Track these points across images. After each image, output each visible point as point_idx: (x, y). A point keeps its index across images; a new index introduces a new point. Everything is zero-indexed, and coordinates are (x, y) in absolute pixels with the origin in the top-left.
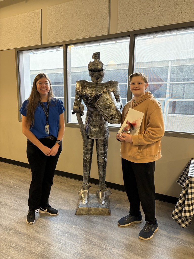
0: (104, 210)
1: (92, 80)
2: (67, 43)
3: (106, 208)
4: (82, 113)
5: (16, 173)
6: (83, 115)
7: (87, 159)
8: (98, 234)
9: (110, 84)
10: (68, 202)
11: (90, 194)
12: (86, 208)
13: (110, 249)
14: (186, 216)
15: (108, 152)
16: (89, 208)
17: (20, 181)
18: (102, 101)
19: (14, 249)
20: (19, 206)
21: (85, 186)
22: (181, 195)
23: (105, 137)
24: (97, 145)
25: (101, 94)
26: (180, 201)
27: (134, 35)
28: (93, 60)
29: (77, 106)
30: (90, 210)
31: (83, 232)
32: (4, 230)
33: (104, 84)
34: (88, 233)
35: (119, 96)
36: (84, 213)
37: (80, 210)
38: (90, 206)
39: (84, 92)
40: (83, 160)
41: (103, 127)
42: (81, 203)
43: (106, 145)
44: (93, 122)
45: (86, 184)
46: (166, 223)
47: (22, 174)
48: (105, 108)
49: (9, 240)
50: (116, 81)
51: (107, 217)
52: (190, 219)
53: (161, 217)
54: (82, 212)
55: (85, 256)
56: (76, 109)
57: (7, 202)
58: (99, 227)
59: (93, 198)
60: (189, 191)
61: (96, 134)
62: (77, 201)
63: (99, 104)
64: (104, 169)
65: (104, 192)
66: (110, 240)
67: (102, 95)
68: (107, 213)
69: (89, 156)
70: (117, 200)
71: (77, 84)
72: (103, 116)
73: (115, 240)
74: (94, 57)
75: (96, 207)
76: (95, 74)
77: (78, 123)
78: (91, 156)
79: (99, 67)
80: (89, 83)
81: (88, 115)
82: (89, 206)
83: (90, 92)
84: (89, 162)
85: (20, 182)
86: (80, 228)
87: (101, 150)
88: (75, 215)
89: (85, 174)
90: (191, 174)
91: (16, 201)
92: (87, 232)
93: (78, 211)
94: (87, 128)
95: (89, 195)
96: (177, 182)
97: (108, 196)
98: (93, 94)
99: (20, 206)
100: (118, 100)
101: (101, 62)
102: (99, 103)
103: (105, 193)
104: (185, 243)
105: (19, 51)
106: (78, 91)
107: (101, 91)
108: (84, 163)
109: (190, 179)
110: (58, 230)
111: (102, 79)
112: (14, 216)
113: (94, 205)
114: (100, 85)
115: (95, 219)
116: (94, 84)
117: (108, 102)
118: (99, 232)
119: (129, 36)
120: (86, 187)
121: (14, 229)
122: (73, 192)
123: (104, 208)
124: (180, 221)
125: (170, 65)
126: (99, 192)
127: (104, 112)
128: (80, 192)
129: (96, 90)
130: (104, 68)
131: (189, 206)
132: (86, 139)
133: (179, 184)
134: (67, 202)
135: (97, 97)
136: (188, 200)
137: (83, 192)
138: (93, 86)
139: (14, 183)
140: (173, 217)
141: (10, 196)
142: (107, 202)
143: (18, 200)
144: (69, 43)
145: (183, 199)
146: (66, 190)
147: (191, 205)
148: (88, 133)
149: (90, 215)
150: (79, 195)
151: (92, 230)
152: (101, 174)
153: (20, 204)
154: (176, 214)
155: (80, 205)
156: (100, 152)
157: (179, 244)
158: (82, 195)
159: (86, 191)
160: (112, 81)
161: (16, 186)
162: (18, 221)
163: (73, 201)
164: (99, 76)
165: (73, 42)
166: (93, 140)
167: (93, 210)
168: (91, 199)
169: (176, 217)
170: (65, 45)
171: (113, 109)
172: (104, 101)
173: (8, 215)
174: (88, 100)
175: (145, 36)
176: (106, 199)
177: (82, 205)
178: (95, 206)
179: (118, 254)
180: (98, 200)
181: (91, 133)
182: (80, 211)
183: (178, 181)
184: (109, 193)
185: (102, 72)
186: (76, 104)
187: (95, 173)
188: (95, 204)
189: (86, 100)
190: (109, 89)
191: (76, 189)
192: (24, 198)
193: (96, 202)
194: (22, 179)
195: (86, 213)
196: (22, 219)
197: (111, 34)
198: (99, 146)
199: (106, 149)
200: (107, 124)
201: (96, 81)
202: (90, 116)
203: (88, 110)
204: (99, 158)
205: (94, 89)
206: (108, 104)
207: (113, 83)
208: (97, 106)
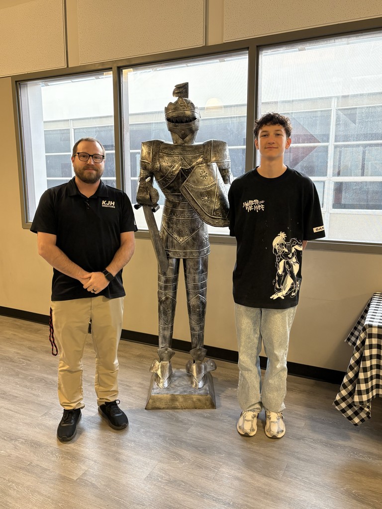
0: (203, 398)
1: (173, 139)
2: (120, 65)
3: (207, 394)
4: (156, 206)
5: (20, 335)
6: (158, 209)
7: (167, 298)
8: (192, 441)
9: (210, 147)
10: (131, 387)
11: (174, 370)
12: (166, 396)
13: (215, 467)
14: (361, 402)
15: (207, 285)
17: (30, 348)
18: (194, 182)
19: (29, 472)
20: (32, 395)
21: (164, 352)
22: (352, 362)
23: (202, 253)
24: (185, 271)
25: (193, 167)
26: (351, 375)
27: (257, 46)
28: (174, 99)
29: (144, 191)
30: (174, 399)
31: (161, 438)
32: (5, 440)
33: (197, 147)
34: (172, 440)
35: (228, 172)
36: (162, 406)
37: (155, 400)
38: (175, 392)
39: (158, 163)
40: (159, 301)
41: (197, 234)
42: (157, 386)
43: (205, 270)
44: (177, 225)
45: (166, 350)
46: (324, 420)
47: (32, 336)
48: (202, 195)
49: (17, 457)
50: (223, 142)
51: (208, 412)
52: (368, 407)
53: (315, 408)
54: (158, 404)
55: (167, 480)
56: (144, 198)
57: (7, 388)
58: (193, 430)
59: (180, 377)
60: (367, 353)
61: (185, 249)
62: (148, 383)
63: (189, 188)
64: (200, 319)
65: (201, 363)
66: (215, 453)
67: (194, 169)
68: (208, 404)
69: (170, 294)
70: (229, 381)
71: (143, 147)
72: (198, 211)
73: (225, 451)
74: (177, 93)
75: (186, 394)
76: (180, 126)
77: (148, 229)
78: (175, 293)
79: (188, 113)
80: (168, 146)
81: (166, 210)
82: (172, 392)
83: (169, 164)
84: (171, 305)
85: (30, 351)
86: (156, 433)
87: (194, 280)
88: (146, 409)
89: (164, 329)
90: (370, 321)
91: (26, 386)
92: (168, 439)
93: (151, 401)
94: (165, 238)
95: (172, 372)
96: (345, 341)
97: (209, 372)
98: (177, 167)
99: (34, 395)
100: (226, 180)
101: (192, 103)
102: (189, 184)
103: (203, 366)
104: (360, 454)
105: (19, 82)
106: (146, 161)
107: (191, 161)
108: (161, 308)
109: (367, 330)
111: (193, 137)
112: (23, 415)
113: (182, 390)
114: (191, 149)
115: (184, 415)
116: (177, 148)
117: (206, 183)
118: (193, 439)
119: (247, 48)
120: (165, 355)
121: (25, 438)
122: (138, 367)
123: (201, 395)
124: (350, 412)
125: (334, 106)
126: (191, 365)
127: (199, 203)
128: (154, 365)
129: (181, 160)
130: (197, 116)
132: (164, 258)
133: (350, 344)
134: (127, 386)
135: (185, 173)
136: (365, 370)
137: (159, 366)
138: (177, 151)
139: (18, 353)
140: (336, 407)
141: (11, 378)
142: (208, 383)
143: (28, 384)
144: (124, 64)
145: (355, 369)
147: (369, 380)
148: (167, 247)
149: (174, 408)
150: (152, 371)
151: (179, 436)
152: (195, 328)
153: (33, 392)
154: (344, 399)
155: (155, 391)
157: (349, 456)
158: (157, 370)
159: (166, 363)
160: (215, 142)
161: (22, 359)
162: (31, 423)
163: (140, 383)
164: (188, 132)
165: (133, 63)
166: (178, 260)
167: (181, 399)
168: (176, 378)
169: (343, 405)
170: (115, 69)
171: (217, 197)
172: (198, 182)
173: (10, 413)
174: (166, 181)
175: (278, 48)
176: (207, 378)
177: (158, 390)
178: (185, 391)
179: (230, 475)
180: (189, 381)
181: (173, 246)
182: (154, 402)
183: (349, 339)
184: (212, 366)
185: (194, 124)
186: (143, 187)
187: (182, 331)
188: (183, 388)
189: (163, 180)
190: (209, 157)
191: (144, 362)
192: (41, 380)
193: (186, 385)
194: (33, 345)
195: (167, 406)
196: (40, 418)
197: (209, 45)
198: (190, 273)
199: (204, 278)
200: (205, 227)
201: (182, 142)
202: (171, 211)
203: (168, 201)
204: (191, 296)
205: (178, 158)
206: (207, 187)
207: (215, 144)
208: (185, 192)
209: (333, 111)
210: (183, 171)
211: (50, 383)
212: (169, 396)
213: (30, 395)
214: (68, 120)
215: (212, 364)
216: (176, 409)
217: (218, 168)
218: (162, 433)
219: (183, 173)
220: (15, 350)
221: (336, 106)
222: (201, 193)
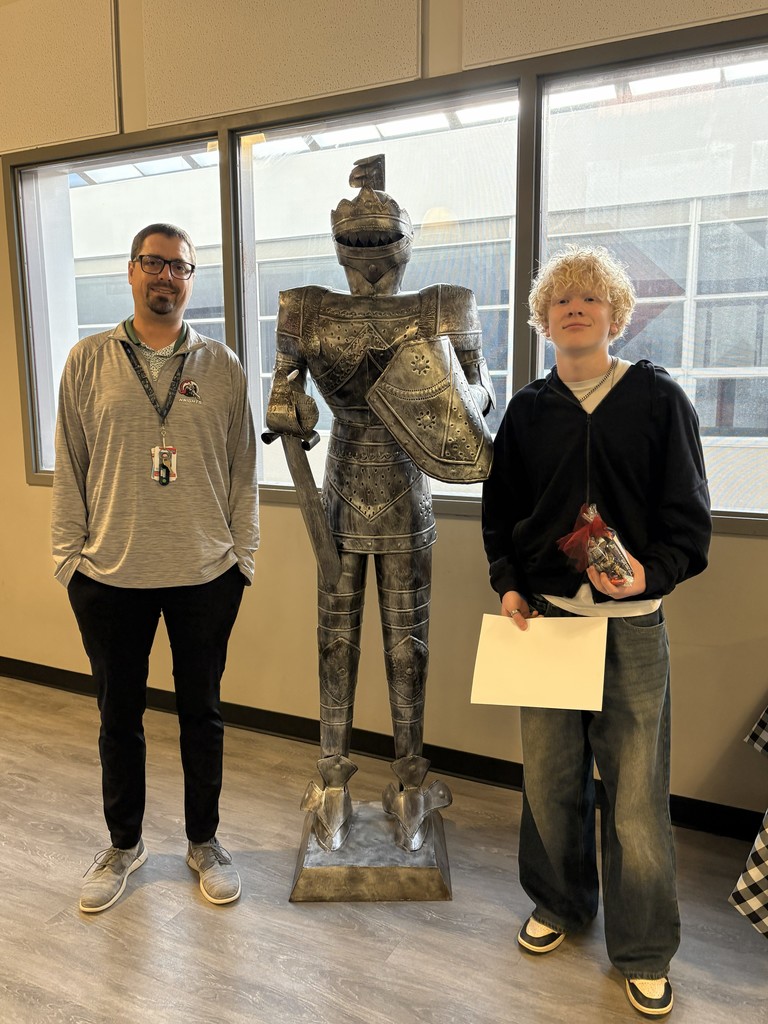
0: (422, 875)
1: (351, 284)
2: (234, 125)
3: (430, 865)
4: (310, 437)
5: (20, 719)
6: (315, 443)
7: (339, 645)
8: (396, 989)
9: (434, 301)
10: (258, 844)
11: (355, 806)
12: (337, 868)
16: (352, 867)
17: (39, 750)
18: (399, 381)
20: (32, 867)
21: (331, 767)
23: (419, 542)
24: (380, 582)
25: (396, 347)
27: (538, 77)
28: (353, 193)
29: (284, 402)
30: (355, 876)
31: (325, 981)
33: (406, 301)
34: (351, 985)
35: (476, 356)
36: (329, 894)
37: (312, 879)
38: (358, 860)
39: (316, 338)
40: (321, 650)
41: (408, 499)
42: (316, 845)
43: (424, 579)
44: (360, 479)
45: (338, 761)
46: (703, 929)
47: (48, 722)
48: (416, 410)
50: (463, 289)
51: (432, 910)
54: (318, 889)
56: (282, 417)
58: (398, 956)
59: (368, 822)
61: (378, 532)
62: (296, 837)
63: (388, 395)
64: (414, 691)
65: (417, 792)
67: (399, 350)
68: (434, 889)
69: (344, 634)
70: (479, 830)
71: (281, 302)
72: (409, 447)
73: (475, 1016)
74: (358, 178)
75: (382, 865)
76: (366, 254)
77: (293, 485)
78: (356, 633)
79: (384, 223)
80: (338, 299)
81: (336, 444)
82: (350, 860)
83: (343, 341)
84: (347, 660)
85: (38, 755)
86: (314, 966)
87: (400, 603)
88: (291, 901)
89: (331, 714)
91: (20, 845)
92: (343, 982)
93: (302, 882)
94: (332, 507)
95: (351, 811)
96: (746, 739)
97: (436, 811)
98: (359, 347)
99: (37, 866)
100: (471, 374)
101: (393, 201)
102: (385, 389)
103: (422, 798)
105: (22, 166)
106: (290, 335)
107: (392, 333)
108: (325, 665)
110: (213, 977)
111: (397, 279)
112: (8, 918)
113: (373, 855)
114: (391, 305)
115: (381, 919)
116: (359, 304)
117: (427, 383)
118: (400, 982)
119: (517, 82)
120: (335, 774)
121: (9, 979)
122: (276, 795)
123: (418, 869)
125: (695, 219)
126: (394, 796)
127: (412, 428)
128: (310, 796)
129: (370, 329)
130: (405, 229)
132: (332, 555)
133: (758, 748)
135: (377, 362)
137: (321, 797)
138: (359, 311)
139: (10, 762)
140: (738, 907)
142: (434, 838)
143: (26, 838)
144: (245, 124)
146: (244, 788)
148: (337, 527)
149: (356, 899)
150: (306, 809)
151: (368, 975)
152: (403, 711)
153: (37, 859)
154: (755, 889)
155: (312, 857)
156: (394, 612)
158: (316, 808)
159: (337, 791)
160: (445, 288)
161: (20, 775)
162: (25, 941)
163: (279, 835)
164: (384, 266)
165: (264, 120)
166: (363, 559)
167: (371, 878)
168: (359, 826)
169: (755, 904)
170: (224, 135)
171: (454, 415)
172: (408, 379)
174: (334, 378)
175: (585, 80)
176: (430, 824)
177: (318, 855)
178: (380, 859)
180: (390, 832)
181: (353, 527)
182: (310, 884)
183: (755, 737)
184: (443, 797)
185: (398, 247)
186: (282, 394)
187: (374, 710)
188: (377, 851)
189: (328, 376)
190: (432, 322)
191: (290, 783)
192: (57, 828)
193: (382, 842)
194: (46, 742)
195: (338, 894)
196: (47, 927)
197: (431, 76)
198: (389, 586)
199: (422, 598)
200: (424, 483)
201: (372, 290)
202: (346, 448)
203: (338, 422)
204: (394, 640)
205: (361, 326)
206: (428, 393)
207: (446, 295)
208: (378, 404)
209: (692, 228)
210: (374, 356)
211: (77, 836)
212: (344, 871)
213: (28, 867)
215: (441, 792)
216: (361, 901)
217: (452, 349)
218: (327, 967)
219: (373, 360)
220: (5, 756)
221: (699, 218)
222: (414, 406)
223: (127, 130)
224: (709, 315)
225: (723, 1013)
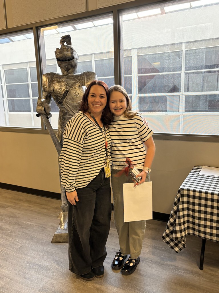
1: (62, 72)
2: (37, 25)
4: (48, 115)
9: (84, 76)
10: (45, 228)
14: (177, 238)
18: (71, 99)
21: (64, 207)
22: (172, 212)
26: (172, 220)
27: (118, 10)
29: (41, 106)
31: (56, 263)
33: (77, 76)
39: (52, 87)
42: (60, 228)
45: (66, 205)
46: (161, 248)
50: (93, 72)
52: (184, 241)
53: (157, 240)
54: (59, 240)
55: (52, 291)
56: (40, 110)
60: (181, 207)
63: (68, 103)
71: (43, 77)
74: (62, 42)
76: (64, 63)
80: (58, 76)
81: (60, 117)
83: (59, 88)
86: (54, 259)
88: (51, 243)
89: (63, 192)
90: (183, 186)
92: (60, 263)
98: (63, 89)
102: (67, 101)
104: (180, 271)
106: (45, 86)
107: (72, 85)
109: (181, 192)
110: (26, 262)
114: (72, 77)
116: (64, 77)
117: (78, 99)
119: (112, 12)
120: (65, 209)
122: (54, 215)
124: (172, 244)
125: (184, 48)
127: (75, 112)
128: (59, 215)
129: (66, 84)
131: (180, 225)
136: (179, 218)
137: (62, 215)
138: (63, 79)
144: (40, 25)
145: (174, 216)
146: (45, 213)
147: (182, 224)
150: (58, 218)
154: (168, 235)
155: (58, 231)
157: (172, 272)
158: (61, 218)
159: (66, 213)
160: (88, 72)
163: (52, 226)
164: (70, 67)
169: (168, 239)
170: (34, 28)
172: (73, 99)
174: (57, 98)
177: (60, 230)
179: (94, 287)
185: (73, 61)
186: (40, 103)
189: (56, 98)
190: (83, 82)
197: (89, 10)
201: (67, 73)
202: (62, 118)
205: (64, 83)
206: (79, 102)
207: (88, 74)
208: (66, 105)
209: (183, 52)
210: (67, 92)
214: (26, 62)
218: (57, 259)
221: (185, 48)
222: (76, 106)
223: (8, 28)
224: (189, 77)
225: (160, 269)
